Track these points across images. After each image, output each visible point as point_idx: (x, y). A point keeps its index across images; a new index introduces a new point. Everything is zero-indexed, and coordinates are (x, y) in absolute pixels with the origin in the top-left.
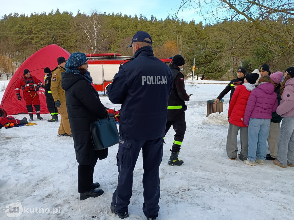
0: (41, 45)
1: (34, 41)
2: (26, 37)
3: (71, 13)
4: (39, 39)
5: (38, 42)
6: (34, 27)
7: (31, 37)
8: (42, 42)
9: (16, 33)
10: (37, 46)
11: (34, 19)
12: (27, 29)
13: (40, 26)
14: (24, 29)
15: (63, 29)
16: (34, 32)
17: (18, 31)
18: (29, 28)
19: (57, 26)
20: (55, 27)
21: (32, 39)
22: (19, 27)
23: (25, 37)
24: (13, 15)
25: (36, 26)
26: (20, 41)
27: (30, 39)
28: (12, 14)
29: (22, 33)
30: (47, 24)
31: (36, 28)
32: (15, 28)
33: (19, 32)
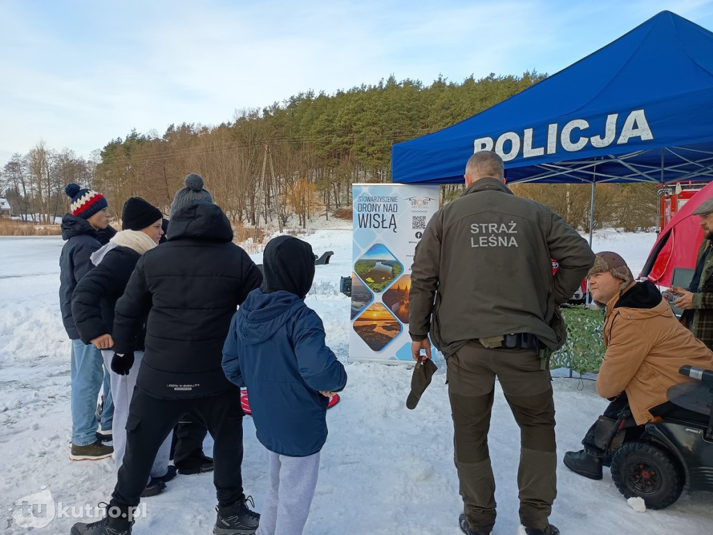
0: (368, 154)
1: (354, 147)
2: (339, 140)
3: (418, 83)
4: (366, 142)
5: (361, 150)
6: (355, 118)
7: (347, 139)
8: (371, 150)
9: (319, 132)
10: (360, 157)
11: (356, 101)
12: (342, 123)
13: (368, 116)
14: (336, 124)
15: (411, 119)
16: (354, 128)
17: (325, 128)
18: (345, 122)
19: (401, 112)
20: (397, 116)
21: (351, 143)
22: (327, 119)
23: (336, 140)
24: (304, 97)
25: (359, 116)
26: (326, 148)
27: (347, 143)
28: (302, 94)
29: (331, 132)
30: (382, 111)
31: (359, 119)
32: (317, 122)
33: (327, 129)
